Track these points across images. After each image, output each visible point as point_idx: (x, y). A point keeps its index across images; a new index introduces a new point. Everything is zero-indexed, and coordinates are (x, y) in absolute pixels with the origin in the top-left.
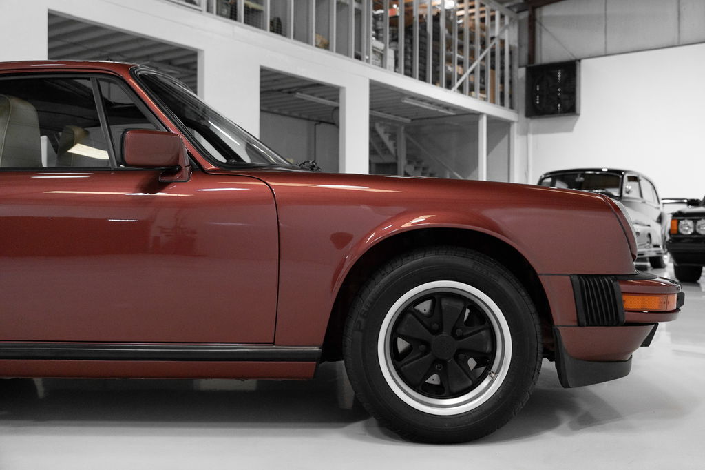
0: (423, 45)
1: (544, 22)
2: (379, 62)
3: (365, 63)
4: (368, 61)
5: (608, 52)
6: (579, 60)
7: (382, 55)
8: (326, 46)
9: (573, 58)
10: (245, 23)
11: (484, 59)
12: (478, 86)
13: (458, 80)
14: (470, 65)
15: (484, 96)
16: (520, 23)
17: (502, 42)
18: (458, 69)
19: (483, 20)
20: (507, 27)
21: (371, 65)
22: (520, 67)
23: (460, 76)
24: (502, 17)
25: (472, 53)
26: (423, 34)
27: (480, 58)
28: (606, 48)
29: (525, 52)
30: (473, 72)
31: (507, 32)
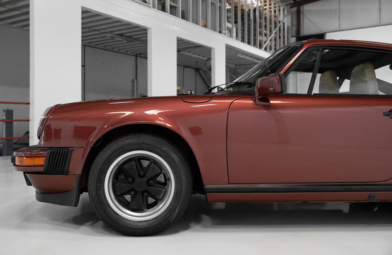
0: (249, 25)
1: (305, 13)
2: (229, 35)
3: (223, 35)
4: (225, 34)
5: (341, 29)
6: (325, 33)
7: (230, 31)
8: (205, 26)
9: (321, 32)
10: (170, 14)
11: (275, 33)
12: (273, 47)
13: (265, 44)
14: (270, 36)
16: (292, 13)
17: (284, 24)
18: (264, 39)
19: (275, 11)
20: (286, 16)
21: (226, 36)
22: (292, 37)
23: (265, 42)
24: (284, 10)
25: (271, 31)
26: (249, 20)
27: (274, 32)
28: (339, 27)
29: (295, 29)
30: (271, 40)
31: (286, 18)
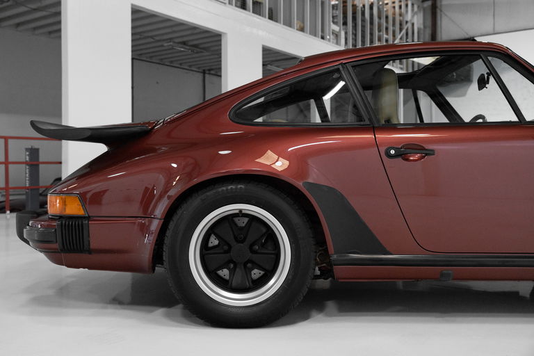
0: (363, 27)
1: (443, 9)
2: (335, 41)
3: (327, 42)
4: (329, 40)
5: (496, 31)
7: (337, 36)
8: (302, 29)
9: (467, 37)
10: (253, 12)
11: (401, 39)
14: (393, 42)
15: (402, 66)
16: (424, 10)
17: (413, 24)
19: (400, 7)
20: (416, 13)
21: (331, 43)
24: (413, 5)
25: (394, 36)
26: (363, 20)
27: (399, 37)
28: (494, 28)
29: (428, 32)
31: (416, 17)
